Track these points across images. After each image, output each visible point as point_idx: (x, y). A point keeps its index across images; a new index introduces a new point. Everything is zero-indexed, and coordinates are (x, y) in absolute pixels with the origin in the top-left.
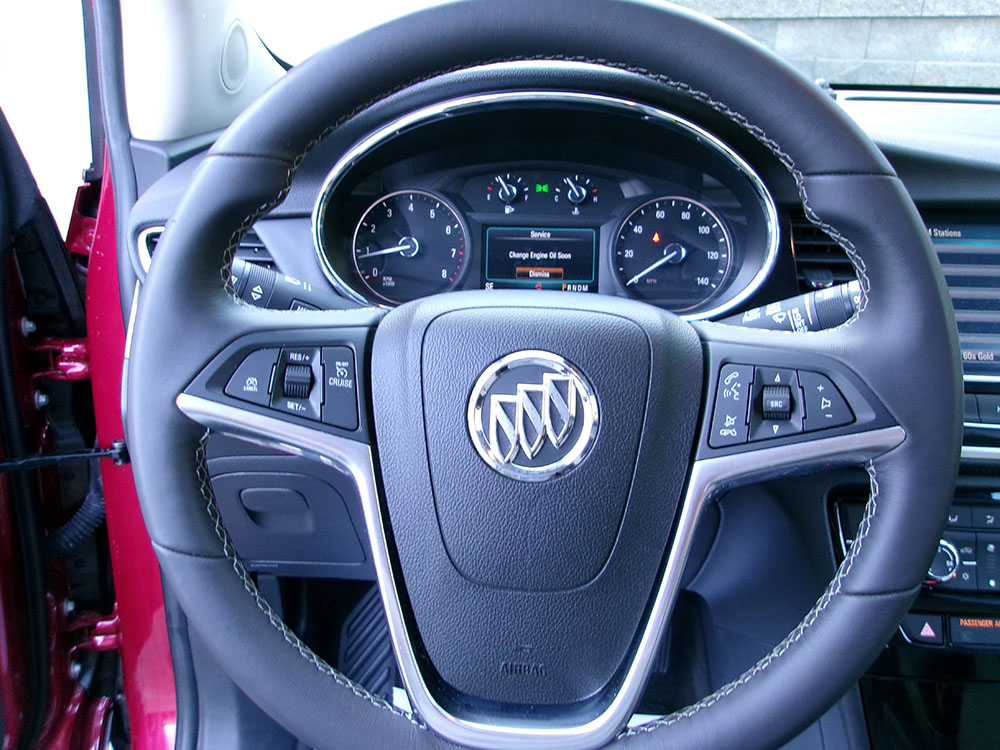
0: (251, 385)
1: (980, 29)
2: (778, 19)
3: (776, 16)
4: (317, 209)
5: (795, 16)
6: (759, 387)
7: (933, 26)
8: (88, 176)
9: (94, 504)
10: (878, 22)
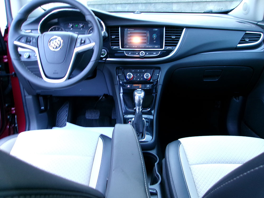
0: (23, 41)
1: (215, 4)
2: (173, 2)
3: (172, 2)
4: (39, 28)
5: (176, 2)
6: (82, 40)
7: (205, 3)
8: (6, 27)
9: (10, 86)
10: (194, 3)
